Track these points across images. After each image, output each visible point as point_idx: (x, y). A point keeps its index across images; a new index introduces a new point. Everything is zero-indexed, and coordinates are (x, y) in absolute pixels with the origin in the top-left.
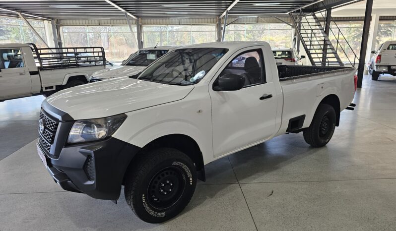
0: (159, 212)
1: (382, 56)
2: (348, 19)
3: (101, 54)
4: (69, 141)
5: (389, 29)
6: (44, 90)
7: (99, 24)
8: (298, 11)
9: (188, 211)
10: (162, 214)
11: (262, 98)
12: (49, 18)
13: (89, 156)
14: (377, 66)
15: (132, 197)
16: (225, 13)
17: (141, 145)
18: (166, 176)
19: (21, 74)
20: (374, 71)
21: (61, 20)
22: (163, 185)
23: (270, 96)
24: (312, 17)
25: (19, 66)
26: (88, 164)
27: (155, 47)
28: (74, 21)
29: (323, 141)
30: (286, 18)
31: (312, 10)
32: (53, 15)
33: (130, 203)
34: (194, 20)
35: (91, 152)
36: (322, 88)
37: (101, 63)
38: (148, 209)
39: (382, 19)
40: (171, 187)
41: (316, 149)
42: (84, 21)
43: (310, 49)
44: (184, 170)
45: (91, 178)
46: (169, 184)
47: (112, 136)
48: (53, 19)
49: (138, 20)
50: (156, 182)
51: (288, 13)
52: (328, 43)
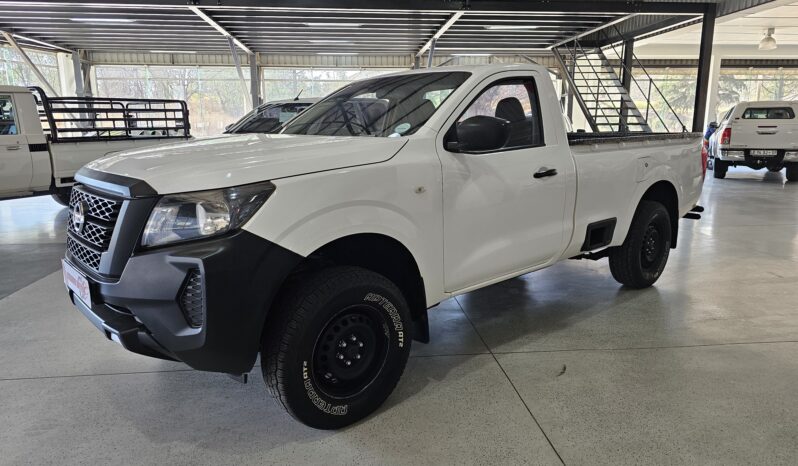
0: (335, 403)
1: (733, 132)
2: (663, 63)
3: (180, 115)
4: (144, 242)
5: (734, 89)
6: (58, 184)
7: (173, 63)
8: (570, 44)
9: (394, 404)
10: (341, 410)
11: (537, 176)
12: (68, 47)
13: (192, 271)
14: (723, 150)
15: (280, 366)
16: (428, 45)
17: (305, 250)
18: (351, 324)
19: (10, 149)
20: (717, 160)
21: (93, 52)
22: (345, 345)
23: (551, 173)
24: (596, 56)
25: (6, 133)
26: (187, 291)
27: (297, 99)
28: (121, 56)
29: (647, 275)
30: (546, 60)
31: (597, 42)
32: (76, 41)
33: (274, 382)
34: (367, 59)
35: (198, 261)
36: (647, 165)
37: (181, 133)
38: (312, 394)
39: (726, 64)
40: (361, 352)
41: (636, 291)
42: (141, 56)
43: (596, 116)
44: (386, 314)
45: (194, 320)
46: (356, 343)
47: (244, 228)
48: (75, 49)
49: (253, 57)
50: (330, 338)
51: (549, 48)
52: (629, 105)
